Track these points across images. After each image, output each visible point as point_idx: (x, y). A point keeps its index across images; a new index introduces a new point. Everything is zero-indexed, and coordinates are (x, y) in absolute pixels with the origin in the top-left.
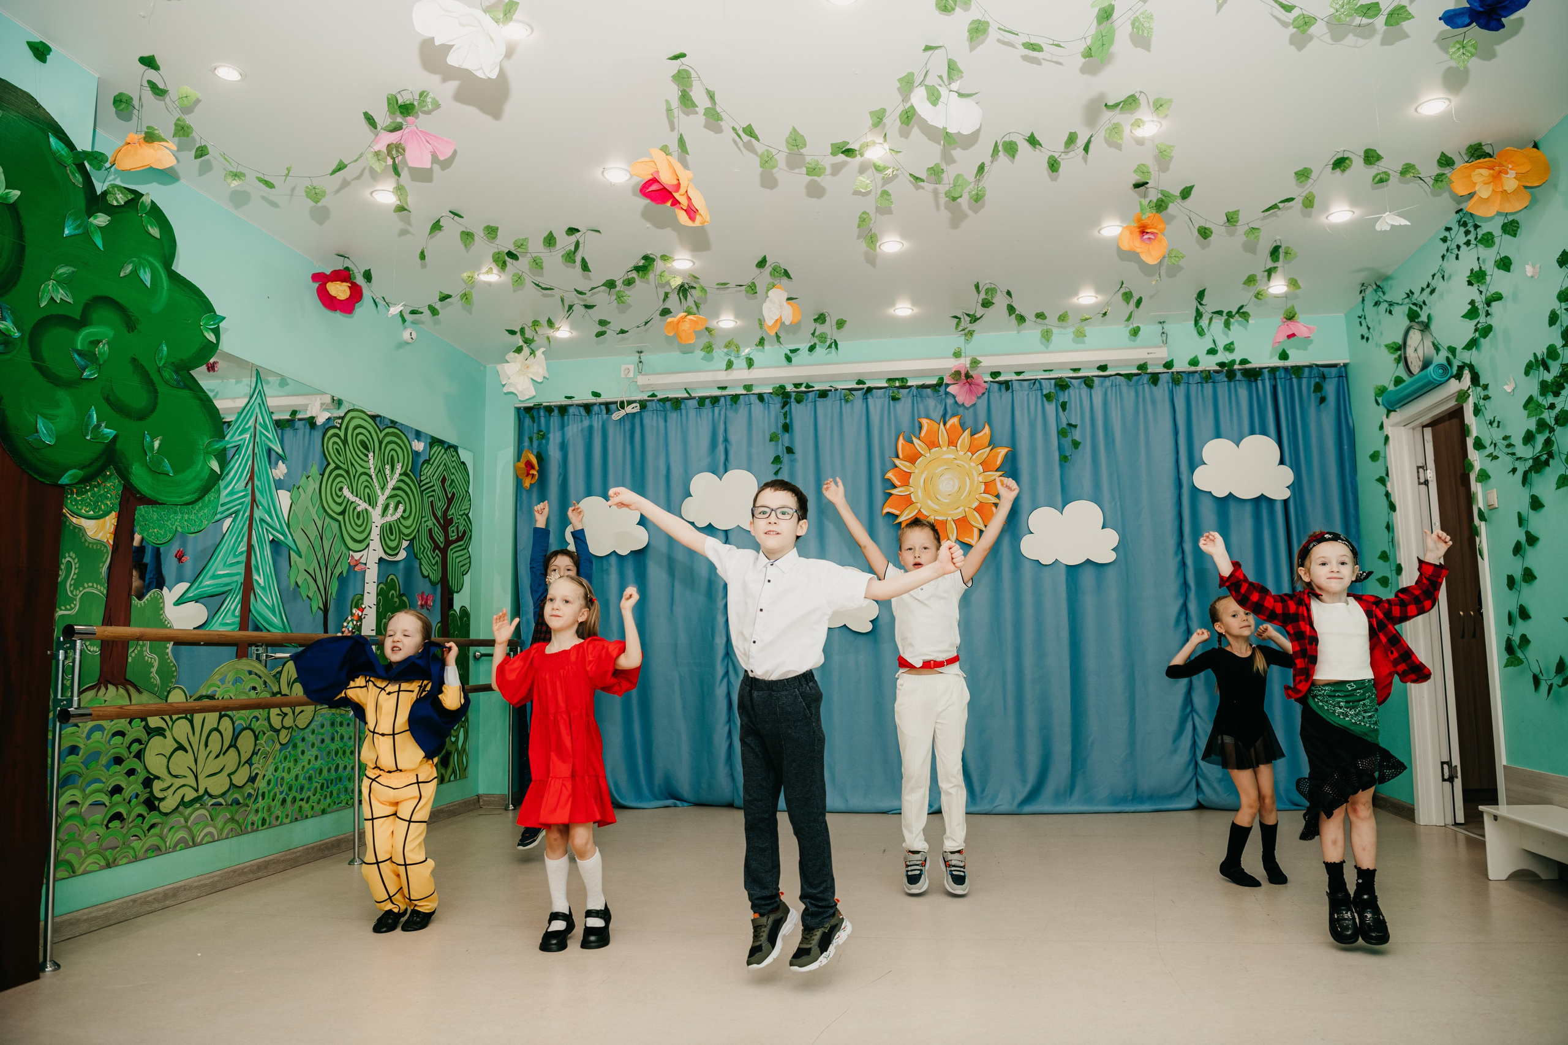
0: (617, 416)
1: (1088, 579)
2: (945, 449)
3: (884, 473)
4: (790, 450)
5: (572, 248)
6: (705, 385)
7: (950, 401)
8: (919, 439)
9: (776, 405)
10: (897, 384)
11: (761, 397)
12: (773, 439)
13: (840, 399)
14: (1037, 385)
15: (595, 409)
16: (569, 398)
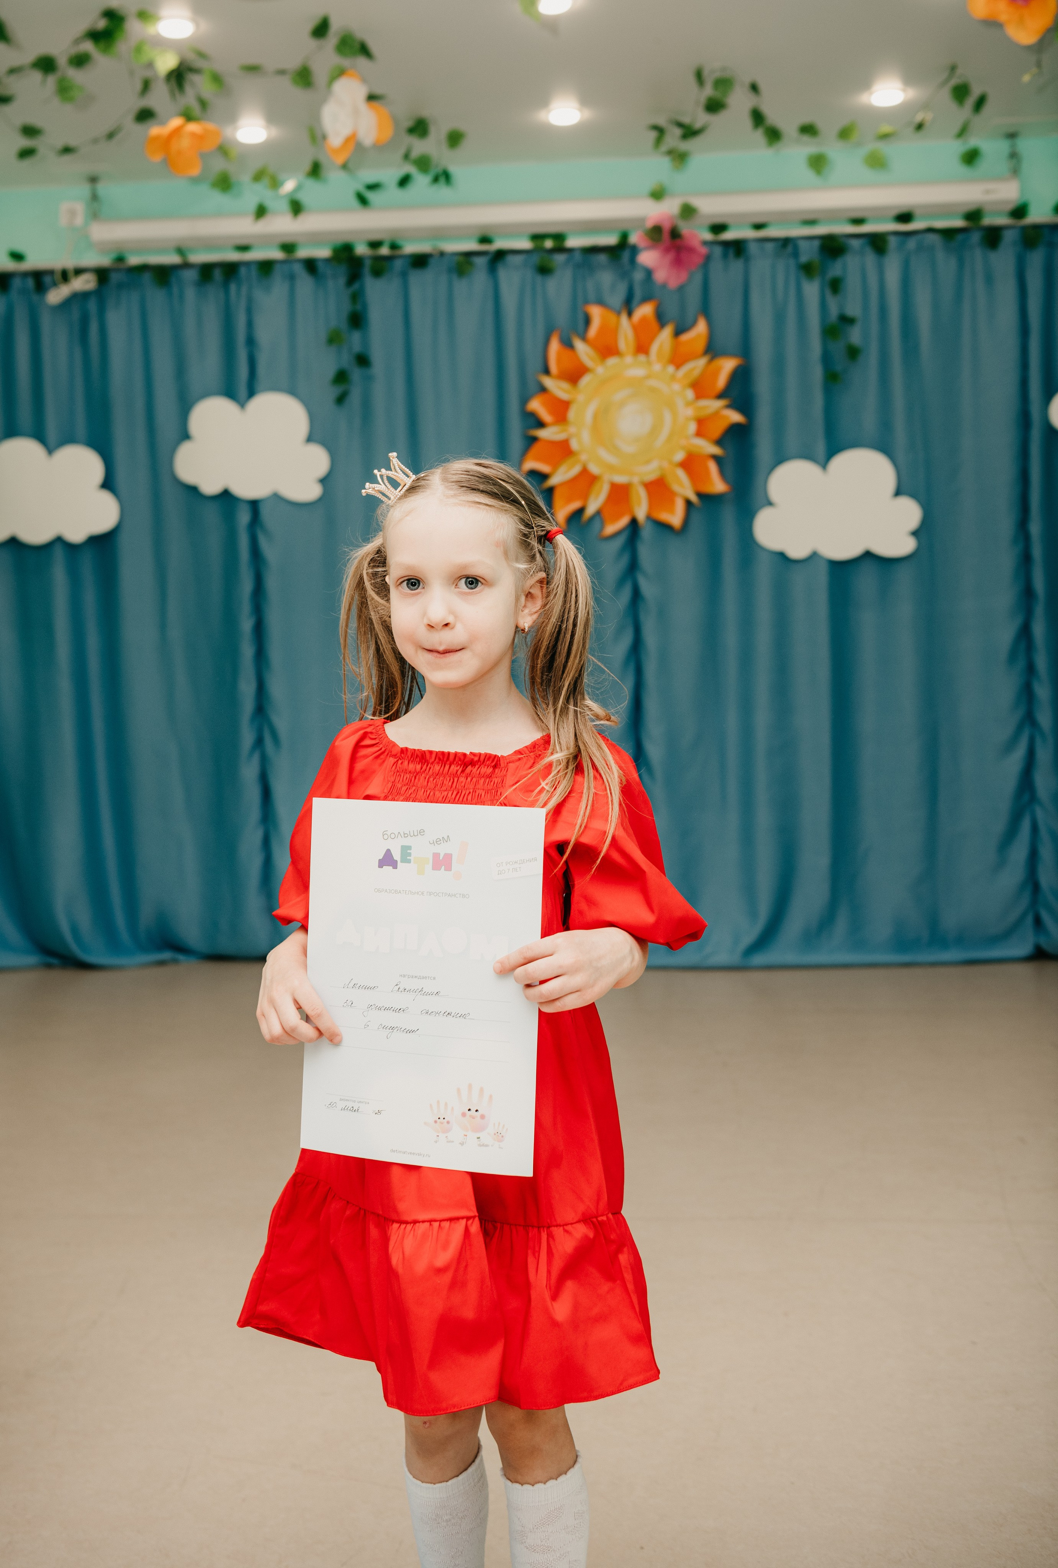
0: (56, 296)
1: (866, 584)
2: (629, 359)
3: (524, 400)
4: (363, 360)
6: (209, 244)
7: (638, 276)
8: (584, 338)
9: (336, 283)
10: (549, 244)
11: (311, 265)
12: (334, 339)
13: (450, 271)
14: (790, 249)
15: (17, 283)
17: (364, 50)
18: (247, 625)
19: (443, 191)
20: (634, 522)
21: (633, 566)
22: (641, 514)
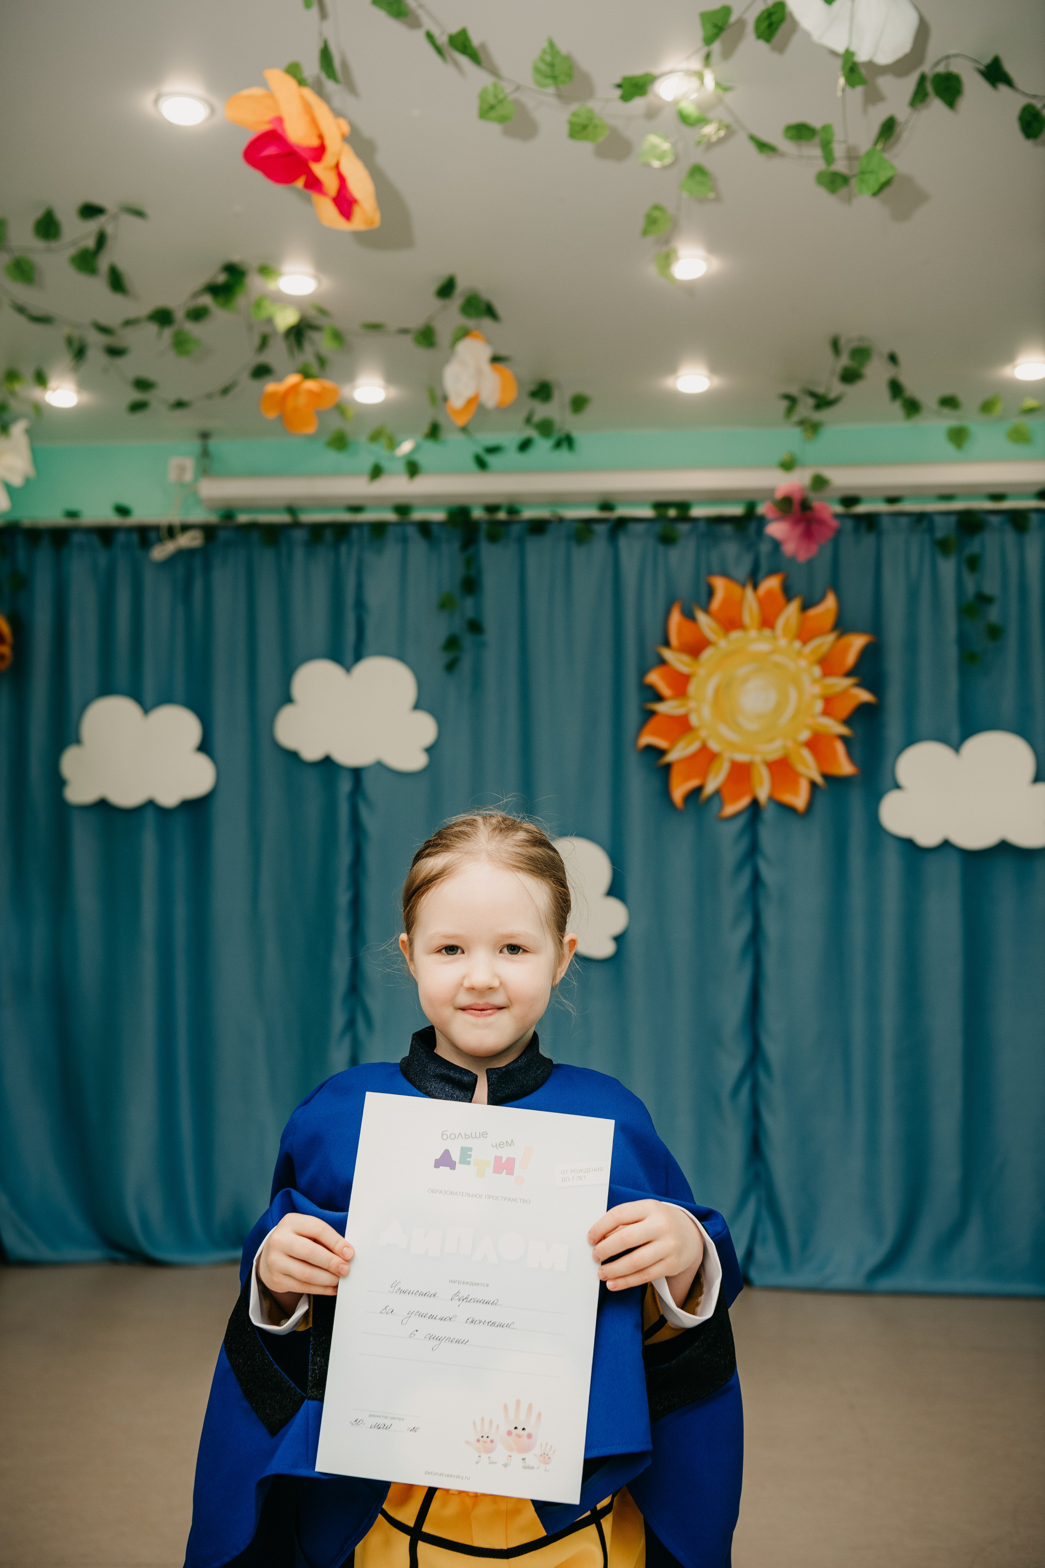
0: (161, 552)
1: (1003, 875)
2: (753, 633)
3: (643, 672)
4: (475, 627)
5: (91, 243)
6: (321, 503)
7: (765, 548)
8: (706, 610)
9: (451, 546)
10: (672, 513)
11: (425, 528)
12: (446, 604)
13: (569, 538)
14: (925, 524)
15: (121, 538)
16: (72, 514)
17: (490, 311)
18: (343, 898)
19: (565, 456)
20: (755, 803)
21: (753, 850)
22: (763, 794)
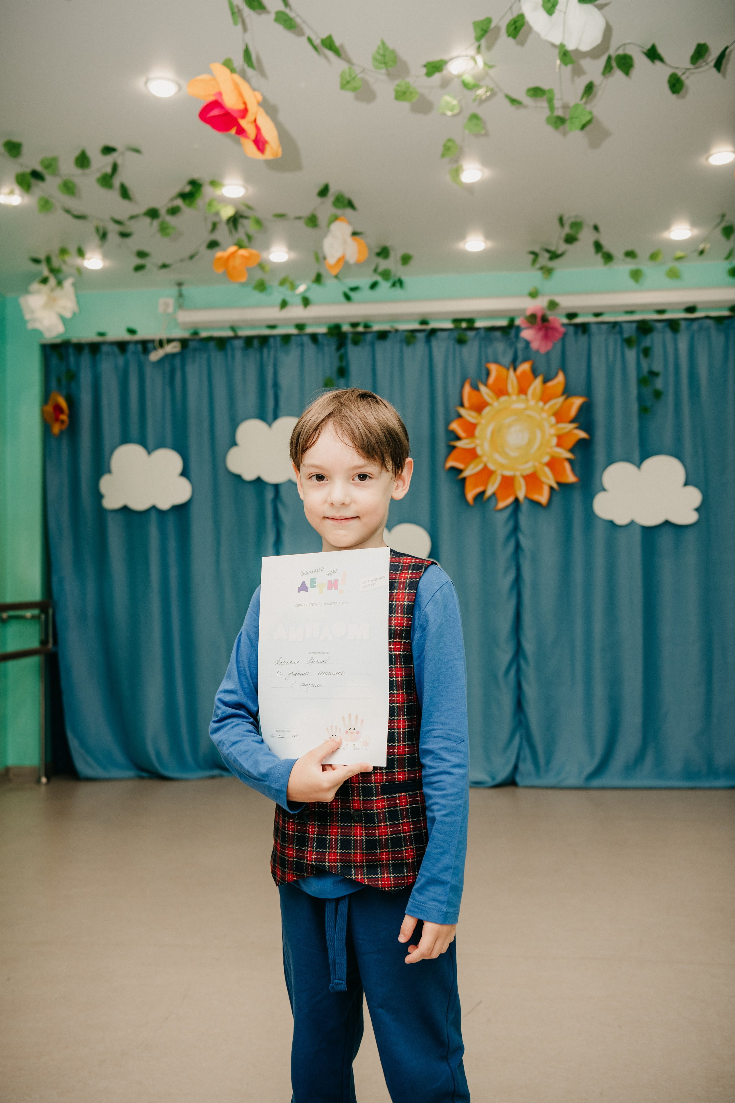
0: (155, 356)
1: (665, 541)
2: (514, 398)
3: (448, 423)
5: (109, 170)
6: (252, 324)
7: (520, 345)
8: (486, 384)
9: (330, 349)
10: (464, 325)
11: (314, 338)
12: (328, 384)
13: (401, 341)
14: (617, 328)
15: (131, 348)
16: (101, 334)
17: (350, 205)
19: (397, 291)
21: (516, 529)
22: (521, 496)
